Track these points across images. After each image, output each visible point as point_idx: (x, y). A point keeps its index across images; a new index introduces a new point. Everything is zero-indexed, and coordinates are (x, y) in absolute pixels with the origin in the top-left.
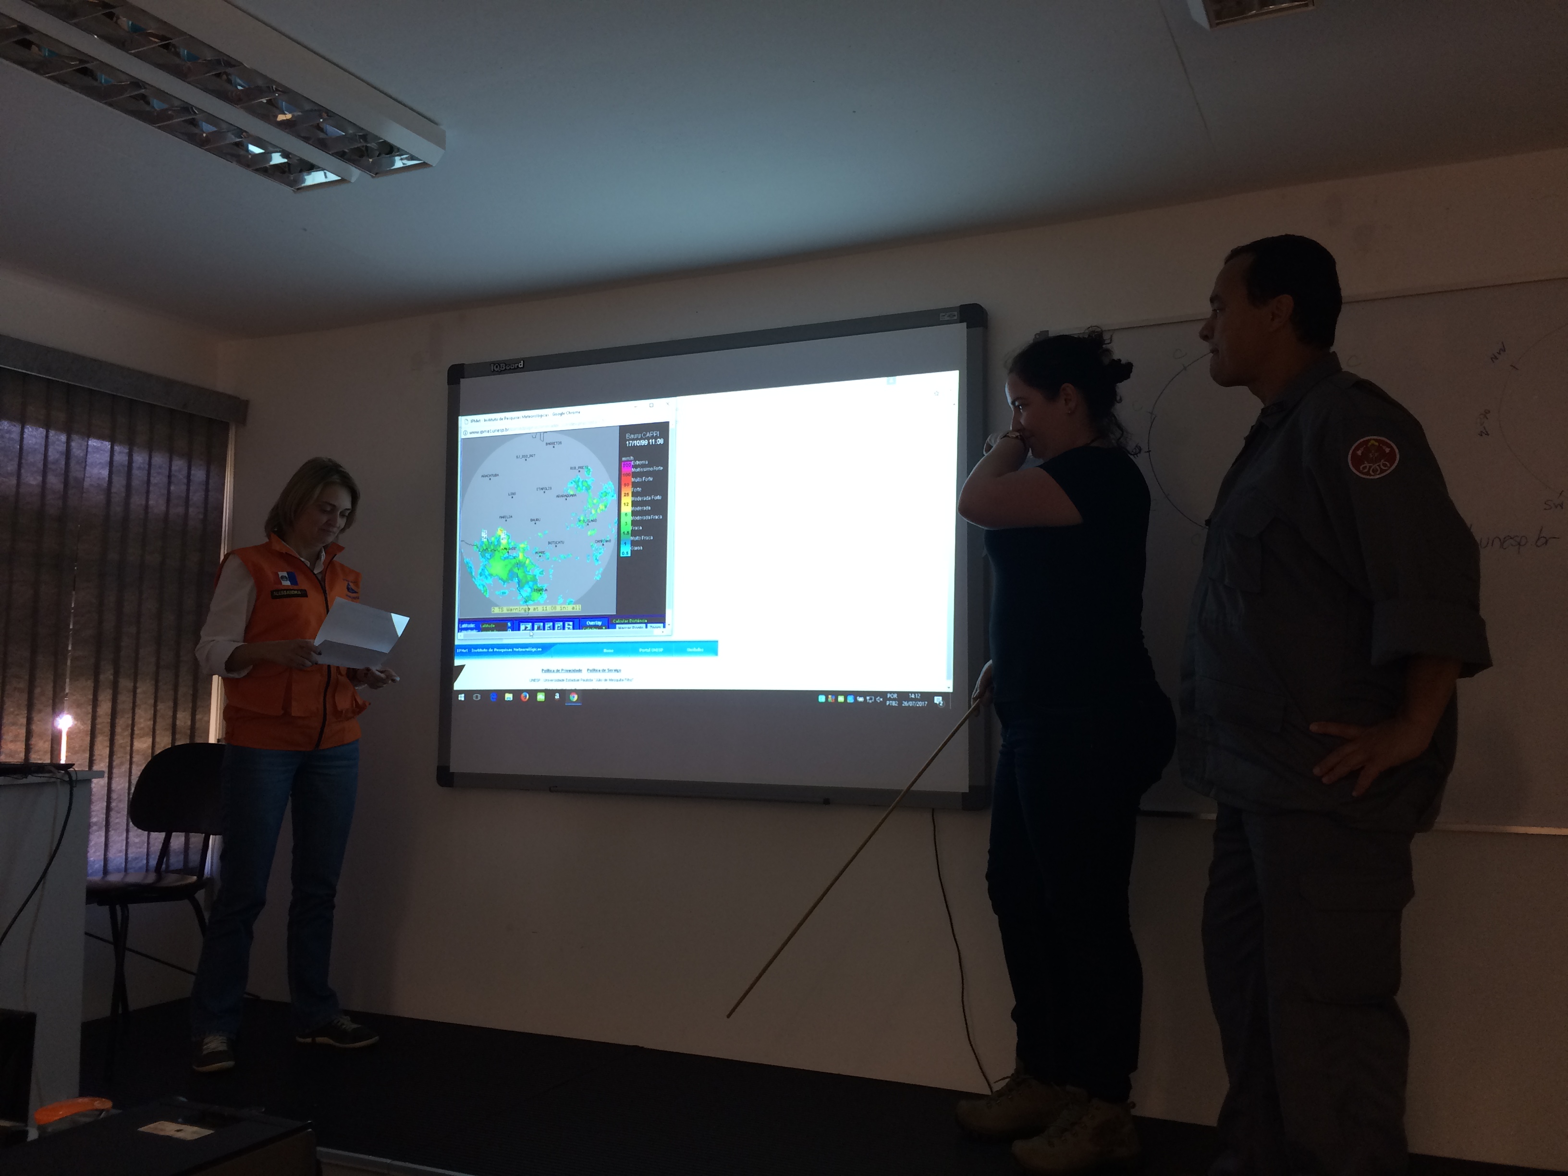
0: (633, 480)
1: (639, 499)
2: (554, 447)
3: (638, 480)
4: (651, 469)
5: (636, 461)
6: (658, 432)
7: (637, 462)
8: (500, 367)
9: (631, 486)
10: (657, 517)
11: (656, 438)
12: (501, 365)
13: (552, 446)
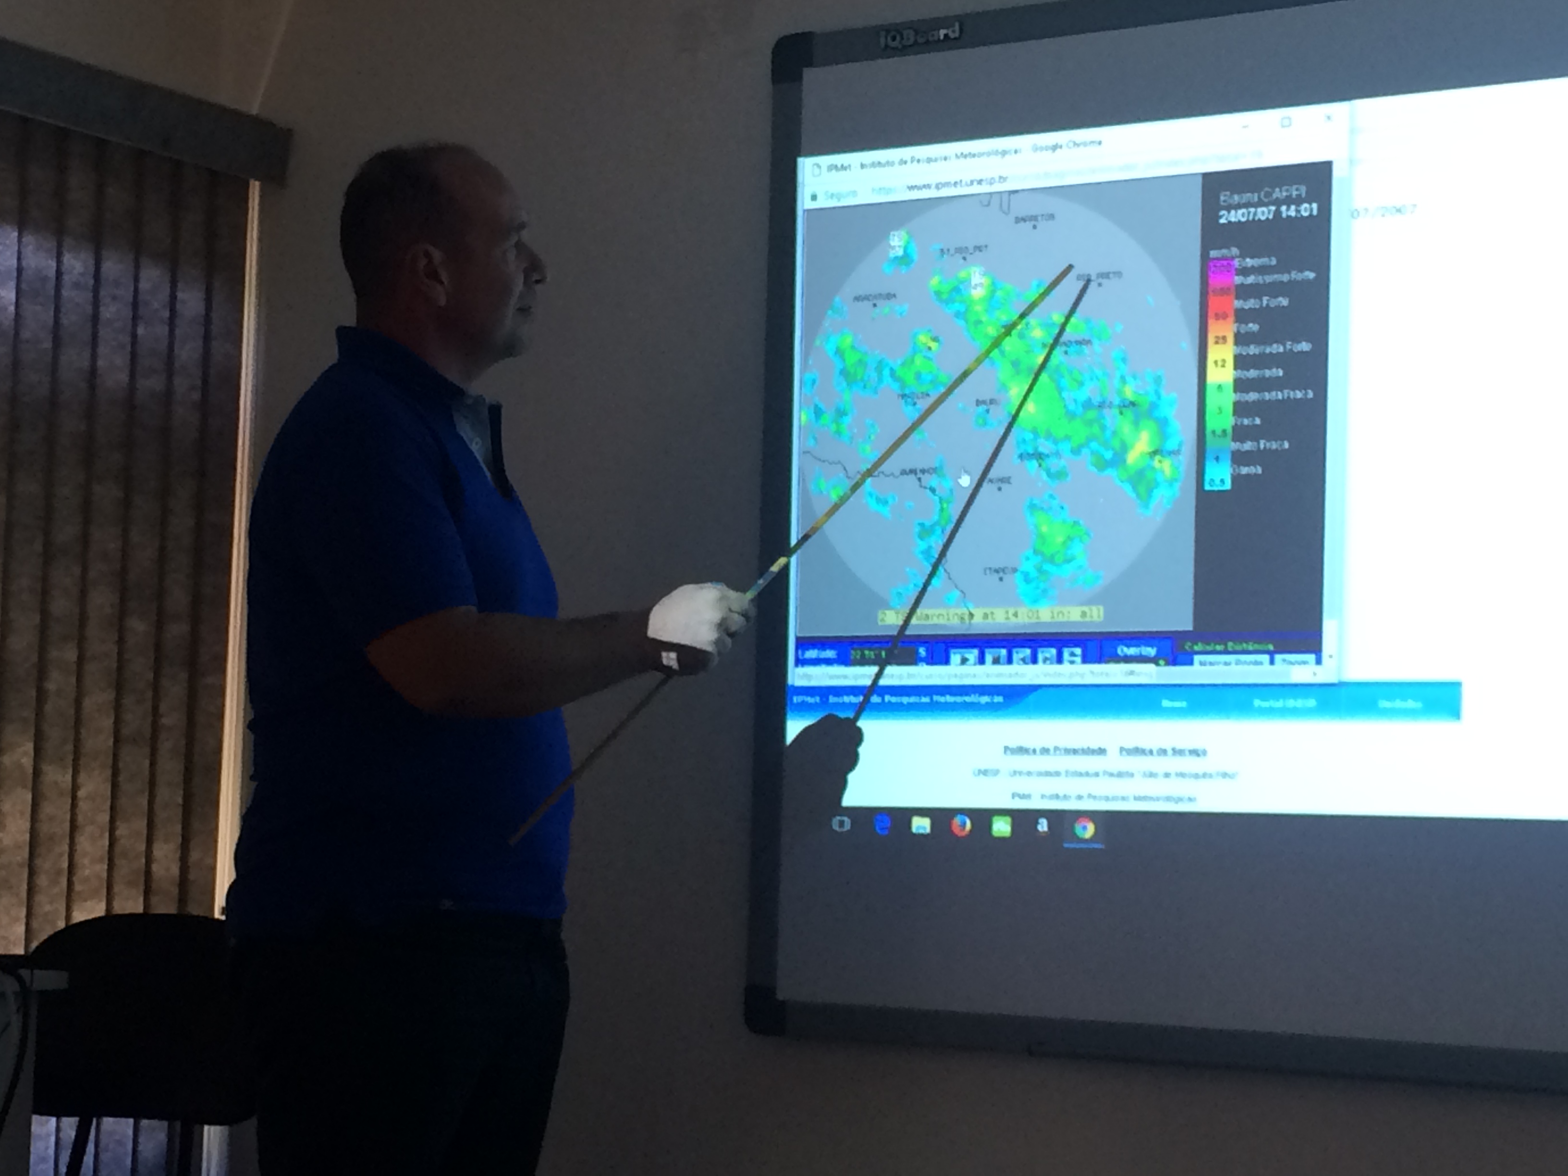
0: (1238, 304)
1: (1253, 350)
2: (1035, 227)
3: (1251, 304)
4: (1285, 278)
5: (1244, 259)
6: (1303, 190)
7: (1248, 260)
8: (902, 38)
9: (1232, 319)
10: (1299, 395)
11: (1298, 201)
12: (905, 33)
13: (1029, 225)
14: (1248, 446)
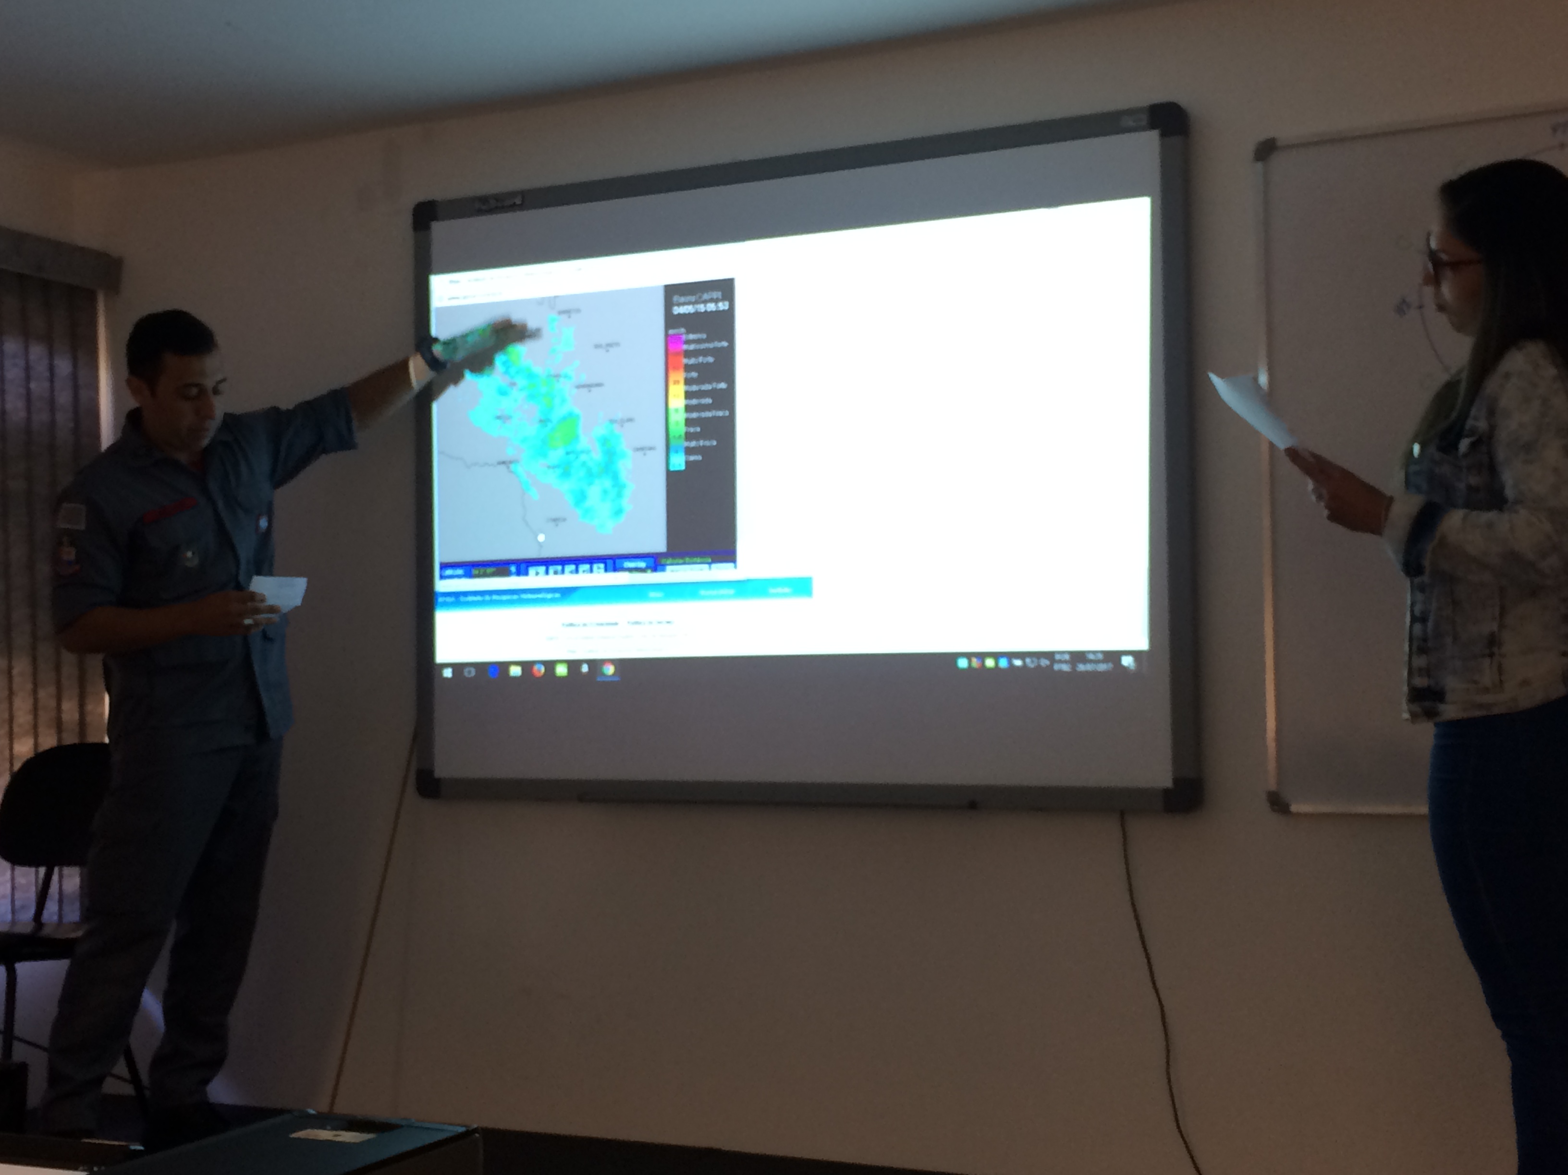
6: (719, 293)
7: (690, 335)
8: (488, 204)
9: (682, 370)
10: (720, 413)
12: (489, 201)
13: (568, 316)
14: (693, 444)
